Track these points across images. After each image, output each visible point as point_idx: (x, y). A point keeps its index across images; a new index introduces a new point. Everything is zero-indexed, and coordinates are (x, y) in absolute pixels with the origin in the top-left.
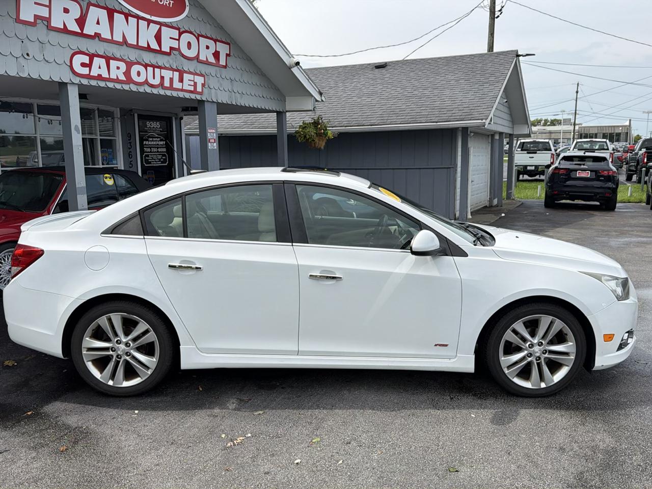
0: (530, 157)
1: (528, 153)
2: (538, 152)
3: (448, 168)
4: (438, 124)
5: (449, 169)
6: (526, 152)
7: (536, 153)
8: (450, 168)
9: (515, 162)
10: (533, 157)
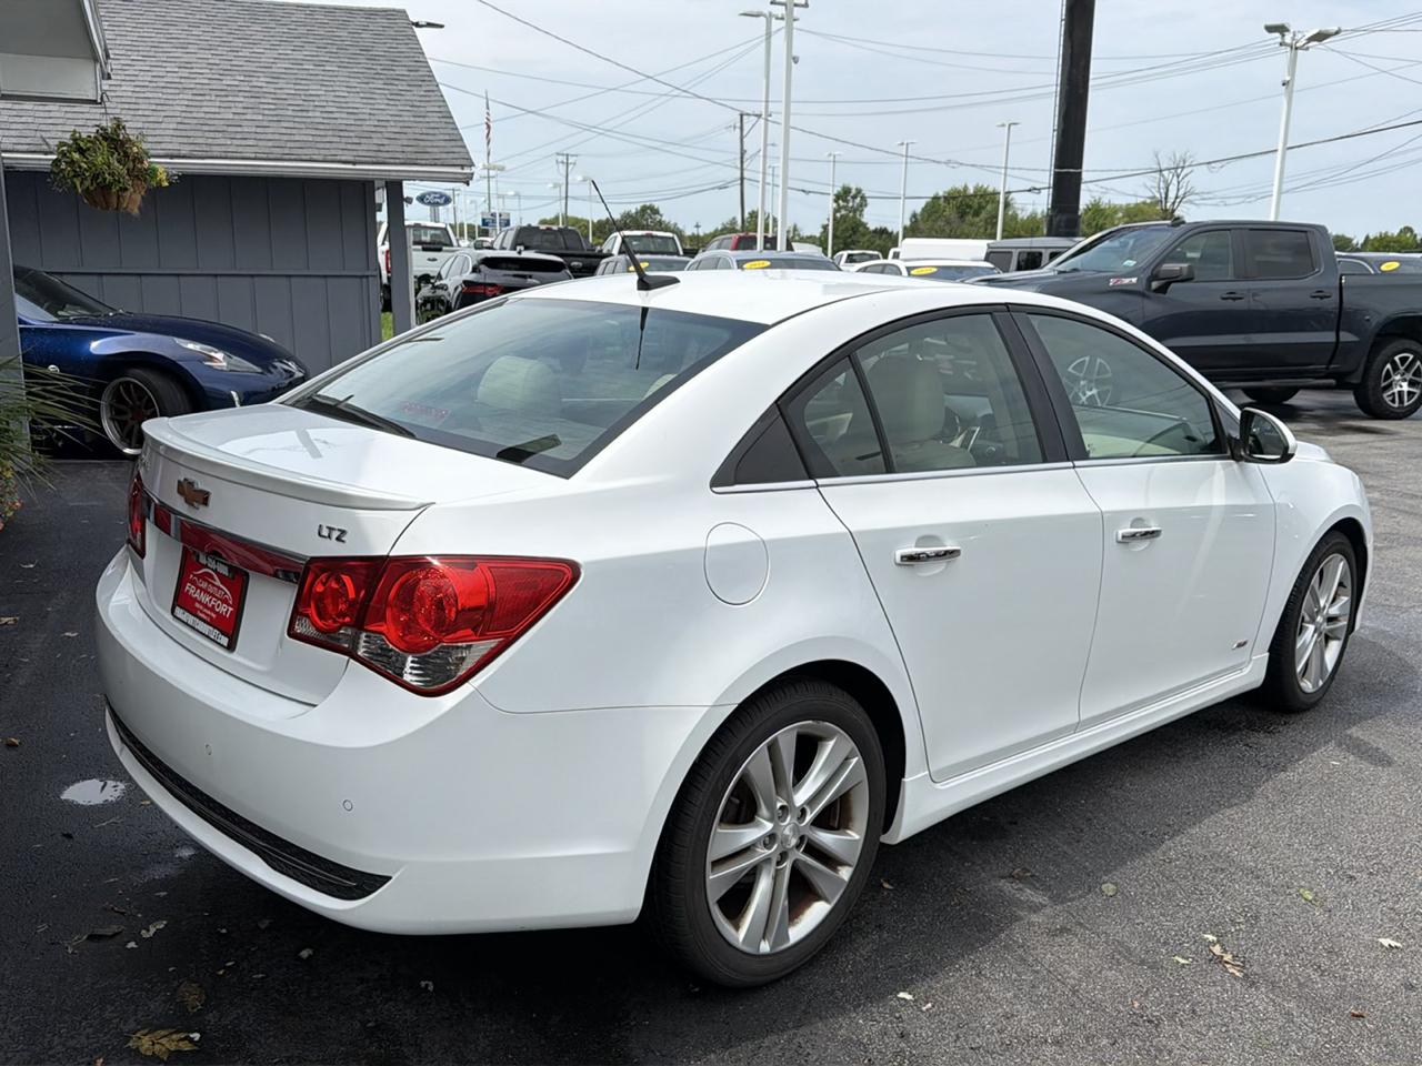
0: (429, 260)
1: (424, 249)
2: (444, 248)
3: (362, 277)
4: (358, 167)
5: (364, 280)
6: (420, 247)
7: (440, 250)
8: (367, 276)
9: (415, 269)
10: (434, 260)
